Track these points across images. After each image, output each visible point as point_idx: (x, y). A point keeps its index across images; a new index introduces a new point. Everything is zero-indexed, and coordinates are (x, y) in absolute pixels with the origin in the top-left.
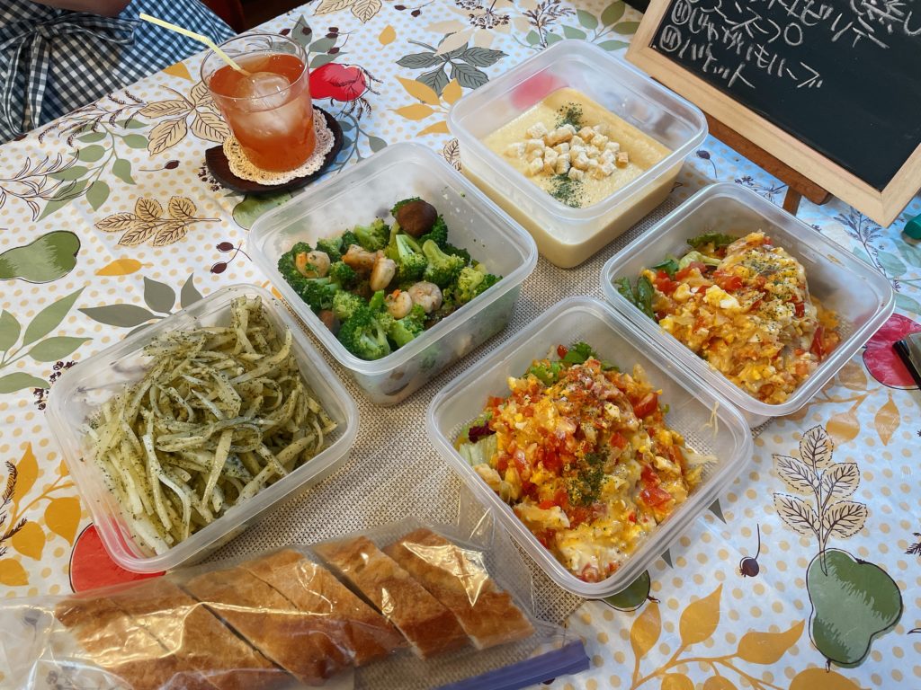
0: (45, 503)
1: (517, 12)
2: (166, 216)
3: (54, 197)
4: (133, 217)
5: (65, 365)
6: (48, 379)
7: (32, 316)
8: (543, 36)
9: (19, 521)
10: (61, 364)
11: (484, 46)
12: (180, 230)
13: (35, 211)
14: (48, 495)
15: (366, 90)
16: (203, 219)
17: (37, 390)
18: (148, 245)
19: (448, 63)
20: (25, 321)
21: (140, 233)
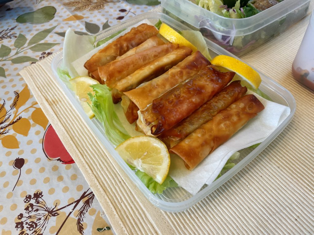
0: (32, 110)
2: (95, 1)
5: (47, 53)
6: (38, 58)
7: (33, 35)
10: (45, 53)
12: (102, 5)
14: (33, 106)
16: (112, 2)
18: (87, 11)
20: (29, 37)
21: (84, 7)
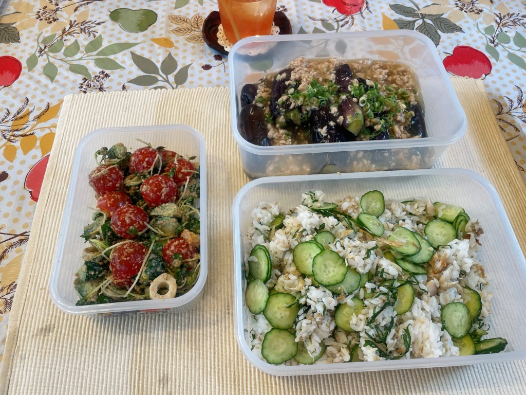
1: (491, 11)
4: (188, 21)
5: (105, 74)
6: (93, 76)
7: (110, 43)
8: (497, 32)
9: (31, 132)
11: (453, 20)
14: (51, 128)
15: (359, 12)
17: (85, 79)
18: (184, 38)
19: (421, 20)
20: (105, 44)
21: (186, 30)
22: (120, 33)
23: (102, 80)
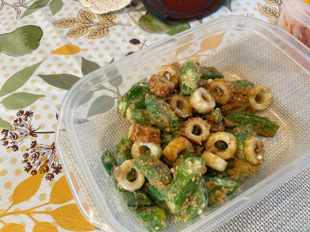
2: (97, 20)
3: (31, 7)
4: (76, 20)
5: (25, 113)
7: (8, 76)
10: (22, 112)
12: (105, 29)
13: (18, 13)
16: (120, 24)
18: (85, 37)
21: (81, 29)
22: (12, 61)
23: (26, 122)
